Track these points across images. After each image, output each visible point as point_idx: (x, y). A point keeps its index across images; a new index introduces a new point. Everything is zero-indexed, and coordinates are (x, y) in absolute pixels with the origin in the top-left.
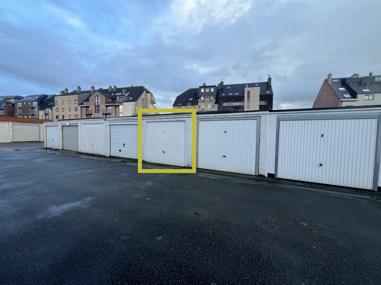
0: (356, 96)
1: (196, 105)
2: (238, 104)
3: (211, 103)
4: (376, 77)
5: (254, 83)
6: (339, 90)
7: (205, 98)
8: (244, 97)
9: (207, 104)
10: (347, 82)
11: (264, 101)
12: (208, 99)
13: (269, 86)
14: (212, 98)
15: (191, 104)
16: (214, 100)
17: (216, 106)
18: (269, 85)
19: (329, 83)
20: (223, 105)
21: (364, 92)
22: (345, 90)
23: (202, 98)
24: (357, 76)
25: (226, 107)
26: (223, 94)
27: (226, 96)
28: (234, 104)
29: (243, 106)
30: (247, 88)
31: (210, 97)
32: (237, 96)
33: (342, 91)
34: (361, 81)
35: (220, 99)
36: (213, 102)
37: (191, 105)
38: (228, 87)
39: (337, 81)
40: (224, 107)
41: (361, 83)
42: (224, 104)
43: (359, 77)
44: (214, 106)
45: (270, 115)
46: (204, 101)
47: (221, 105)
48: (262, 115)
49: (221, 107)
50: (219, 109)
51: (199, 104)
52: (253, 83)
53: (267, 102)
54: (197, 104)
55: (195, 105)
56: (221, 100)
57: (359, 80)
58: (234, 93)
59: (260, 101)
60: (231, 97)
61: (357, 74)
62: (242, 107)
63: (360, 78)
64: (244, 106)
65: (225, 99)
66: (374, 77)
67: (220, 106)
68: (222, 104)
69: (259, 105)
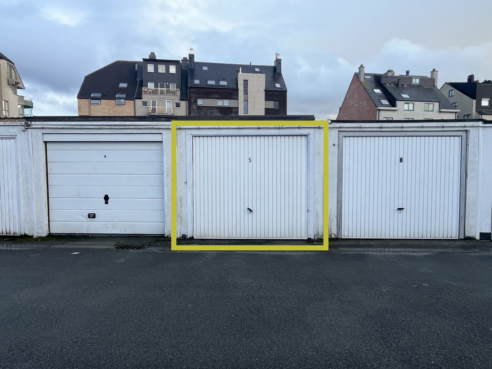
0: (395, 104)
1: (136, 100)
2: (226, 103)
3: (171, 97)
4: (413, 77)
5: (253, 66)
6: (374, 92)
7: (156, 86)
8: (237, 90)
9: (163, 98)
10: (383, 81)
11: (273, 101)
12: (165, 89)
13: (277, 73)
14: (173, 87)
15: (124, 96)
16: (177, 90)
17: (183, 104)
18: (277, 71)
19: (361, 79)
20: (198, 103)
21: (404, 98)
22: (381, 93)
23: (151, 86)
24: (393, 73)
25: (204, 109)
26: (197, 82)
27: (203, 85)
28: (220, 103)
29: (236, 109)
30: (240, 73)
31: (169, 85)
32: (223, 88)
33: (378, 95)
34: (398, 81)
35: (192, 90)
36: (177, 95)
37: (126, 99)
38: (205, 68)
39: (370, 78)
40: (199, 108)
41: (398, 85)
42: (200, 102)
43: (396, 75)
44: (178, 105)
45: (484, 128)
46: (154, 92)
47: (194, 102)
48: (470, 129)
49: (194, 107)
50: (190, 112)
51: (145, 97)
52: (250, 65)
53: (277, 103)
54: (140, 98)
55: (136, 98)
56: (194, 92)
57: (396, 80)
58: (218, 81)
59: (266, 100)
60: (211, 88)
61: (393, 70)
62: (234, 110)
63: (397, 77)
64: (238, 108)
65: (200, 90)
66: (411, 78)
67: (192, 104)
68: (196, 102)
69: (265, 108)
